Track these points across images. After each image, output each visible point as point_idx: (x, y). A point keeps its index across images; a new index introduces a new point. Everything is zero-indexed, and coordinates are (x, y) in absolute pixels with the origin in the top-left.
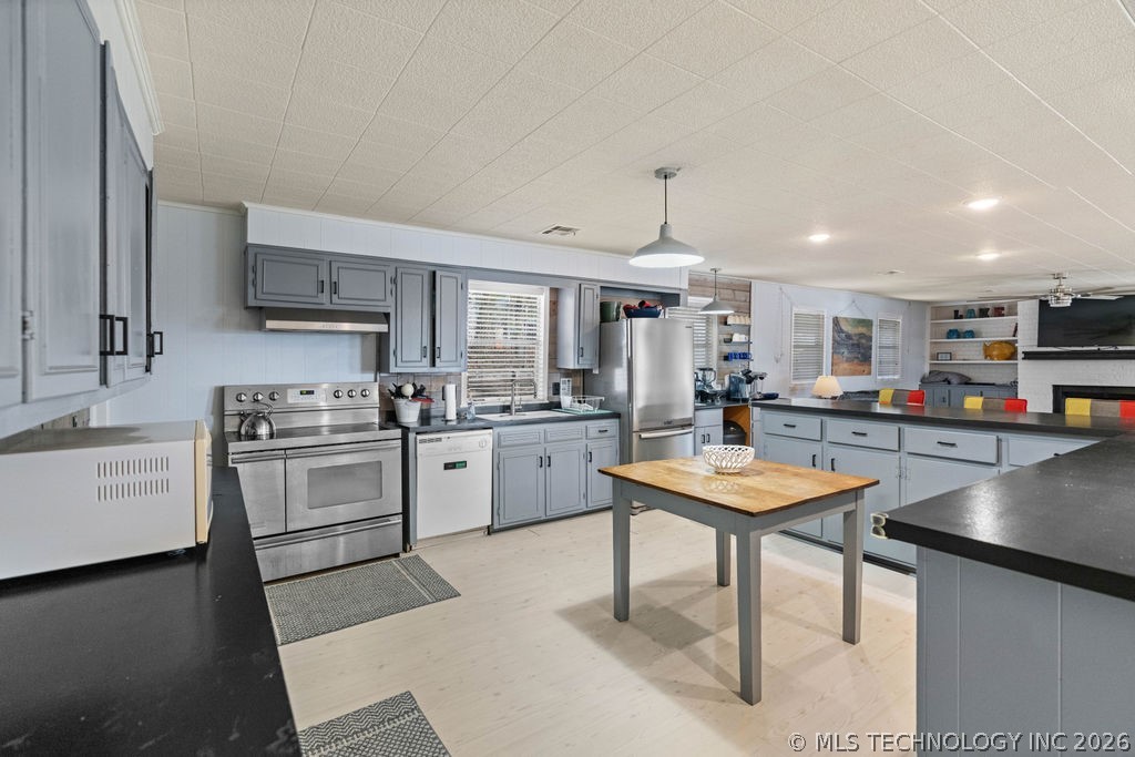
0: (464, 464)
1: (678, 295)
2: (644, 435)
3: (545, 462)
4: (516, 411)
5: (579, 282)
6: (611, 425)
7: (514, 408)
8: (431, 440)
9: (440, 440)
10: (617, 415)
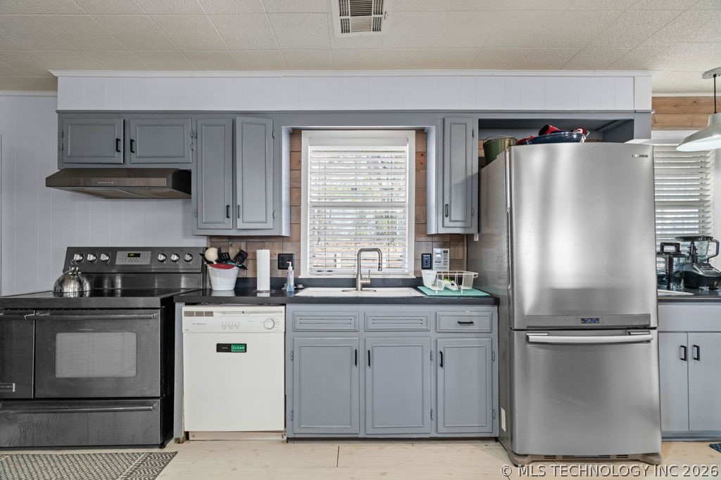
0: (243, 348)
1: (633, 120)
2: (534, 337)
3: (362, 358)
4: (364, 286)
5: (443, 116)
6: (482, 316)
7: (360, 282)
8: (199, 314)
9: (210, 314)
10: (496, 301)
